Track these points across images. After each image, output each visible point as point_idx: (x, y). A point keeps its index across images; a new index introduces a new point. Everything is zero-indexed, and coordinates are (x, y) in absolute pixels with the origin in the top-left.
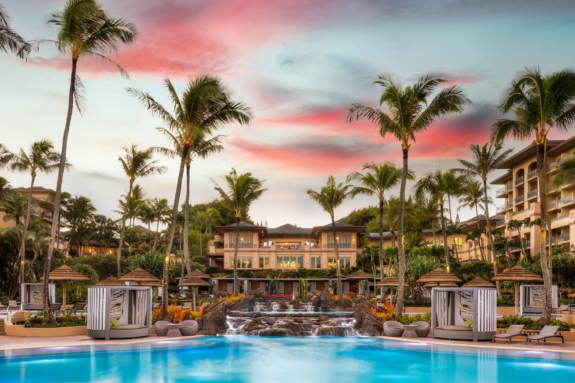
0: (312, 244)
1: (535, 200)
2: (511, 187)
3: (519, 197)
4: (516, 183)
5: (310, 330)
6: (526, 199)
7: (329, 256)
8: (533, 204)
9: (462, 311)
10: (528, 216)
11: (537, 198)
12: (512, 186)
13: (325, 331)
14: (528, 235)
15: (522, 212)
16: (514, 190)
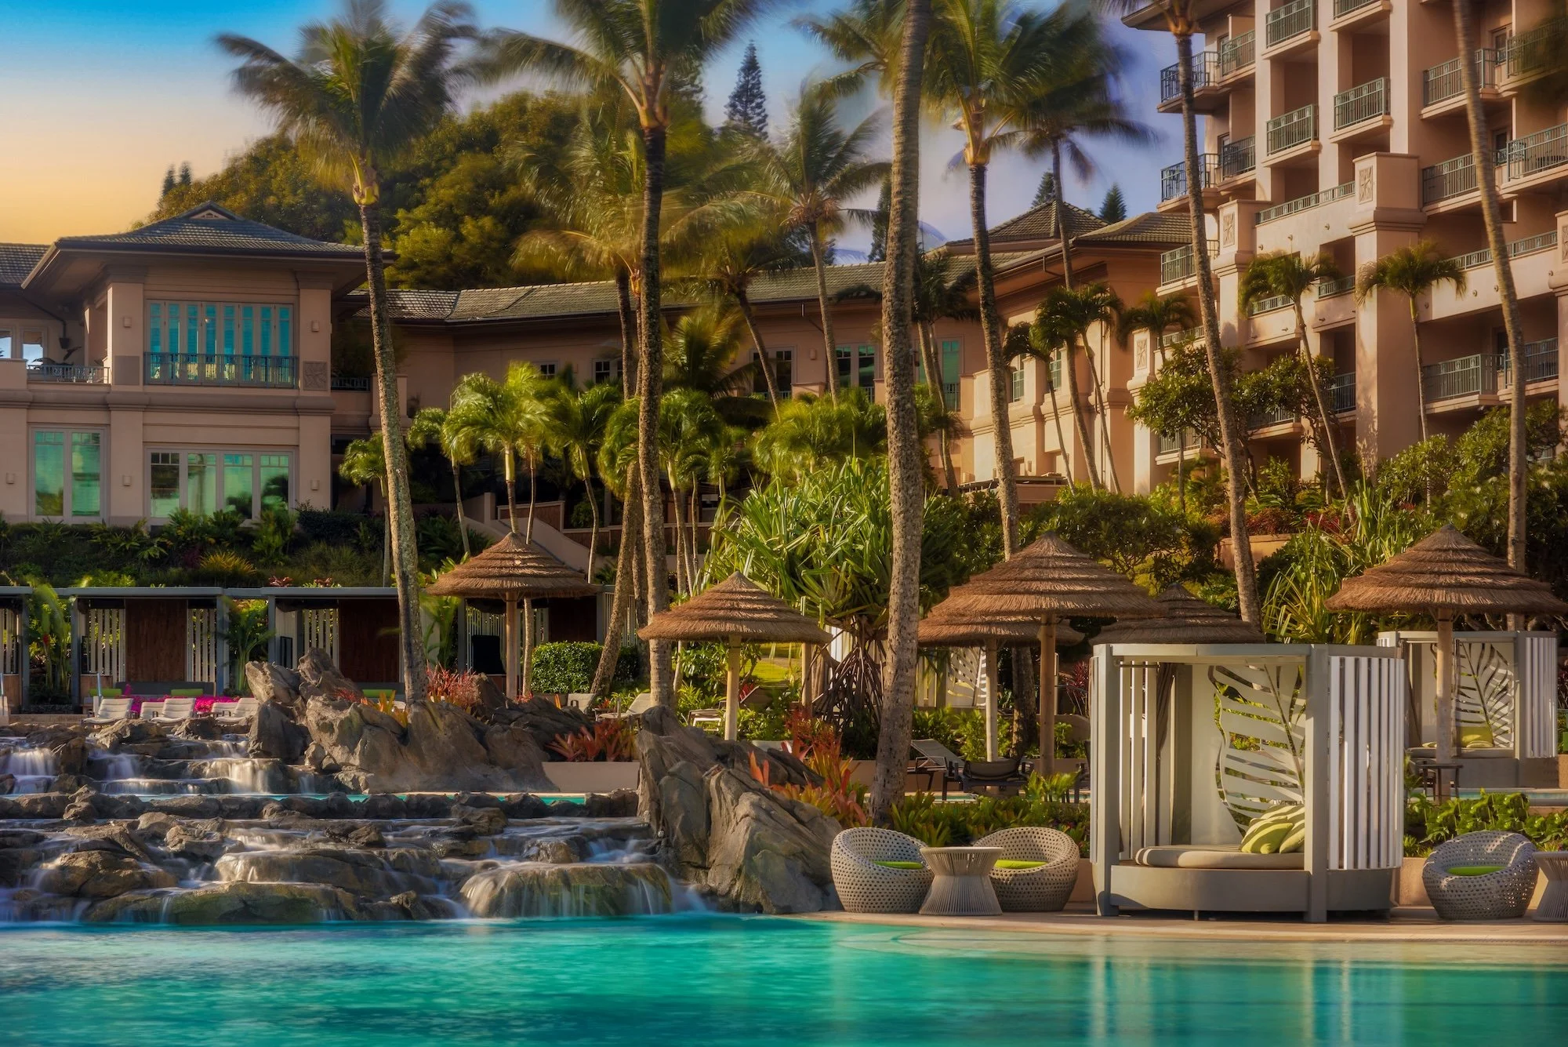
0: (33, 355)
1: (1376, 142)
2: (1244, 55)
3: (1289, 119)
4: (1277, 32)
5: (436, 890)
6: (1330, 134)
7: (158, 435)
8: (1367, 164)
9: (1227, 771)
10: (1340, 233)
11: (1385, 130)
12: (1251, 48)
13: (531, 888)
14: (1341, 340)
15: (1307, 204)
16: (1262, 71)
